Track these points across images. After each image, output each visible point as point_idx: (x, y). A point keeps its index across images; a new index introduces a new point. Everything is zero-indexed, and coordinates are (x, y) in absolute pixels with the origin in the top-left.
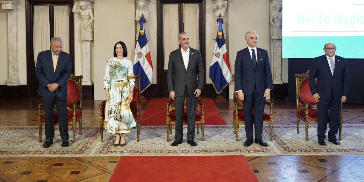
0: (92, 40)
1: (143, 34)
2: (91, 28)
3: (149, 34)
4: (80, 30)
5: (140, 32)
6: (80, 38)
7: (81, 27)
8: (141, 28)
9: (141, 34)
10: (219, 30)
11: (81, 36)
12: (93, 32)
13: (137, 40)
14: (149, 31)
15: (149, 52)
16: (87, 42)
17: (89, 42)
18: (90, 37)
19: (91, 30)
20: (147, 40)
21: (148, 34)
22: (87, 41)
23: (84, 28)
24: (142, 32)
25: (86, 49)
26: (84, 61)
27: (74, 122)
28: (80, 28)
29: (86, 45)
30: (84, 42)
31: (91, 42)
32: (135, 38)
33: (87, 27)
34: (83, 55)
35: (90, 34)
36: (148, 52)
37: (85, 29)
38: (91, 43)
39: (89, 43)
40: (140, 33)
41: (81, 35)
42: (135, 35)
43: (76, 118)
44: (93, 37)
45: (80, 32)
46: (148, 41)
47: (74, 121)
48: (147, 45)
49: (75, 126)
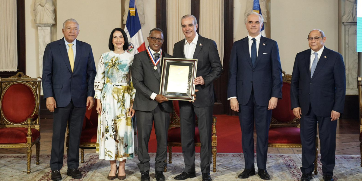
0: (54, 23)
1: (134, 15)
2: (51, 4)
3: (143, 14)
4: (35, 6)
5: (129, 11)
6: (35, 20)
7: (35, 2)
8: (131, 6)
9: (131, 15)
10: (254, 7)
11: (35, 17)
12: (55, 11)
13: (125, 24)
14: (144, 9)
15: (144, 43)
16: (45, 27)
17: (49, 26)
18: (51, 19)
19: (52, 8)
20: (140, 24)
21: (141, 13)
22: (46, 25)
23: (40, 4)
24: (133, 11)
25: (44, 38)
27: (29, 144)
28: (34, 4)
29: (44, 32)
30: (40, 27)
31: (51, 27)
32: (122, 20)
33: (46, 3)
34: (39, 47)
35: (50, 14)
36: (142, 42)
37: (43, 6)
38: (53, 28)
39: (49, 29)
40: (129, 13)
41: (36, 15)
42: (123, 16)
43: (32, 139)
44: (55, 19)
45: (34, 10)
46: (142, 25)
47: (29, 142)
48: (140, 31)
49: (31, 150)
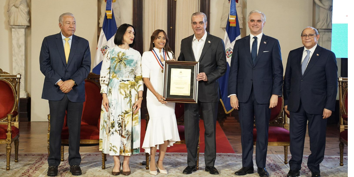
0: (28, 25)
1: (111, 18)
2: (26, 5)
3: (120, 18)
4: (9, 8)
5: (106, 14)
6: (9, 22)
7: (9, 3)
8: (108, 9)
9: (108, 18)
11: (9, 18)
12: (29, 13)
13: (101, 28)
14: (120, 13)
16: (19, 28)
17: (23, 28)
18: (25, 20)
19: (26, 10)
22: (20, 26)
23: (14, 5)
24: (109, 13)
25: (18, 40)
26: (14, 58)
28: (8, 5)
29: (18, 33)
30: (14, 28)
31: (25, 29)
32: (99, 23)
33: (20, 5)
34: (13, 49)
35: (24, 15)
37: (17, 7)
38: (27, 30)
39: (23, 30)
40: (106, 16)
41: (9, 17)
42: (99, 19)
44: (30, 21)
45: (8, 11)
